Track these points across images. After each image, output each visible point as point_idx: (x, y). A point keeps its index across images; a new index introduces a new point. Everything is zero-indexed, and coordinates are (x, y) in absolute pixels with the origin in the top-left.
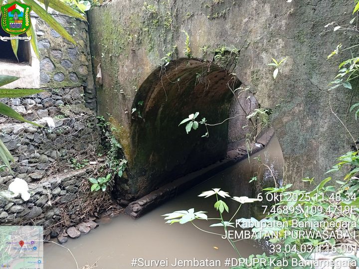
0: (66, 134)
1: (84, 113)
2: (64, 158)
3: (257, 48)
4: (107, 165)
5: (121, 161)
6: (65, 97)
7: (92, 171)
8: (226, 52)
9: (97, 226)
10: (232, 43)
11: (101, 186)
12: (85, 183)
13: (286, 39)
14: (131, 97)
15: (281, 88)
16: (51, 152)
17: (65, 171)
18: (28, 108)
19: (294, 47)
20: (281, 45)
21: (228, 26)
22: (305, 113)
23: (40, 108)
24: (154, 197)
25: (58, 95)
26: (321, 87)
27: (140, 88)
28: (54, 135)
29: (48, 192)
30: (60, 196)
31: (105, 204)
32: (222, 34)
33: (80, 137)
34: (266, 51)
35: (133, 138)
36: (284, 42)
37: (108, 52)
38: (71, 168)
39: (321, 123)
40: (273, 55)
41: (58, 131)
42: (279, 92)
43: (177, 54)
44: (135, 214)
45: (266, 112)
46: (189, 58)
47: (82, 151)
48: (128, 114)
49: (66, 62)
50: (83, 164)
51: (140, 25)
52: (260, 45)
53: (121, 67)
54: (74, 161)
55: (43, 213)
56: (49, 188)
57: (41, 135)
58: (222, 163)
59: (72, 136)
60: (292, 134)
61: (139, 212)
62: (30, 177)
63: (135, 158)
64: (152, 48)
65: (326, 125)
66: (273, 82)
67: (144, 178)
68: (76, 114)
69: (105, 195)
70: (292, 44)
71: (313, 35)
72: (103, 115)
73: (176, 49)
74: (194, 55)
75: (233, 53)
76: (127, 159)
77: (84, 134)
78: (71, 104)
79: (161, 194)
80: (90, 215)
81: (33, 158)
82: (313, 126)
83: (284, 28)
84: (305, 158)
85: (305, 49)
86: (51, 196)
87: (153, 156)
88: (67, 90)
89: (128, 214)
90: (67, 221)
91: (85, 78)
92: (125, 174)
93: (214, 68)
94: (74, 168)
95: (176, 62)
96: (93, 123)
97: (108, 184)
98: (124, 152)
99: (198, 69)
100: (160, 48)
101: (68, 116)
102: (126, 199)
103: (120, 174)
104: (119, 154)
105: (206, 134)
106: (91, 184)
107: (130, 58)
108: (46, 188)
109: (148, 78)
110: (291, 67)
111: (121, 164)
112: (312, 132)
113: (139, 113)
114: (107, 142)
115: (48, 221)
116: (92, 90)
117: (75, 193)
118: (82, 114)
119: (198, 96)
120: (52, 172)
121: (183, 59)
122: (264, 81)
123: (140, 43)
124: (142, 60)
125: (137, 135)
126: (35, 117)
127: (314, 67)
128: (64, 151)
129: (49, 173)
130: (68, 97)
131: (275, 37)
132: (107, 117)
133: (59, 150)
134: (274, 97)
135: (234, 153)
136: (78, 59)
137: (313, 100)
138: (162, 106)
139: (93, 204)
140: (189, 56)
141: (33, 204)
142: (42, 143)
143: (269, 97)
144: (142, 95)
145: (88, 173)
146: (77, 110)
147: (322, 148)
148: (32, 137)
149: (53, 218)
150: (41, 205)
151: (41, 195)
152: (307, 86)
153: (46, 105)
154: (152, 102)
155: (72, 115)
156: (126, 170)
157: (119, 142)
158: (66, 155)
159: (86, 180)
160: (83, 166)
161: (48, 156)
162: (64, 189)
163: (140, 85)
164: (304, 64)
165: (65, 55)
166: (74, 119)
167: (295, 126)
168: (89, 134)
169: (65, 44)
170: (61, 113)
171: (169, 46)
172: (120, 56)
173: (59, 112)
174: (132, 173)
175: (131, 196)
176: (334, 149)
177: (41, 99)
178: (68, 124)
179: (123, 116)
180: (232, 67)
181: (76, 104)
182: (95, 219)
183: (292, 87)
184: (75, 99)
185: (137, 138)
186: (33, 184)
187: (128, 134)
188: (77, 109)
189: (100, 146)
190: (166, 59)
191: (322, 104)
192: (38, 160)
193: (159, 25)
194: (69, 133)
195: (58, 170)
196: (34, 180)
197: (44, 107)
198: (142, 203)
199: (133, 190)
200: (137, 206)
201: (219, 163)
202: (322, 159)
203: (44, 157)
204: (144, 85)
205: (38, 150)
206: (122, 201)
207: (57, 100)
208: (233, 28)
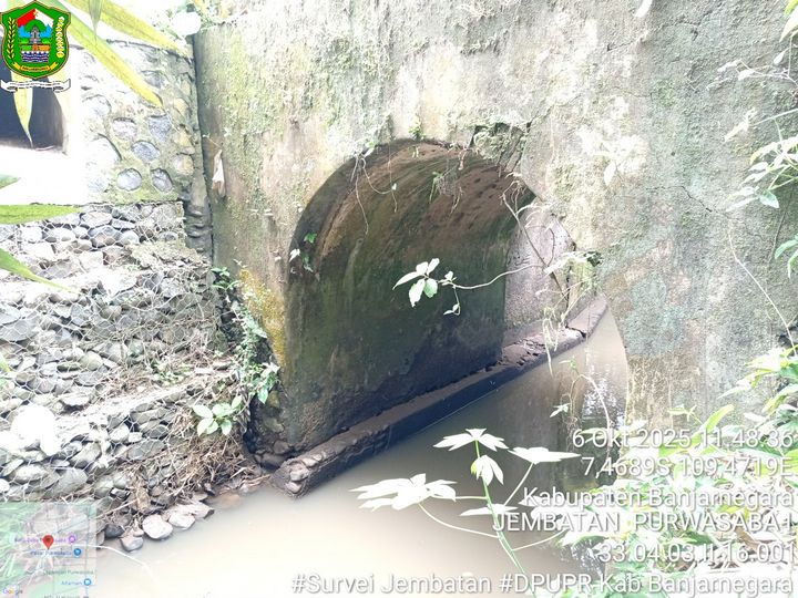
0: (143, 306)
1: (183, 260)
2: (138, 359)
3: (568, 117)
4: (234, 376)
5: (265, 367)
6: (140, 224)
7: (200, 390)
8: (500, 127)
9: (211, 513)
10: (513, 105)
11: (220, 422)
12: (185, 415)
13: (633, 98)
14: (289, 225)
15: (621, 206)
16: (109, 346)
17: (140, 389)
18: (58, 248)
19: (650, 115)
20: (622, 111)
21: (504, 69)
22: (676, 263)
23: (84, 248)
24: (338, 449)
25: (126, 220)
26: (710, 203)
27: (309, 205)
28: (116, 309)
29: (101, 435)
30: (127, 445)
31: (227, 464)
32: (492, 87)
33: (173, 313)
34: (588, 123)
35: (292, 314)
36: (627, 105)
37: (238, 126)
38: (153, 382)
39: (712, 285)
40: (604, 133)
41: (125, 299)
42: (616, 215)
43: (391, 130)
44: (296, 487)
45: (589, 260)
46: (418, 139)
47: (178, 345)
48: (282, 262)
49: (145, 147)
50: (180, 374)
51: (310, 66)
52: (575, 110)
53: (266, 160)
54: (161, 366)
55: (89, 482)
56: (103, 426)
57: (88, 307)
58: (492, 373)
59: (156, 312)
60: (646, 309)
61: (304, 483)
62: (60, 401)
63: (296, 361)
64: (336, 116)
65: (722, 288)
66: (604, 193)
67: (316, 406)
68: (166, 262)
69: (230, 443)
70: (646, 108)
71: (692, 90)
72: (225, 264)
73: (390, 120)
74: (428, 134)
75: (516, 129)
76: (279, 362)
77: (182, 306)
78: (156, 239)
79: (355, 441)
80: (193, 488)
81: (69, 359)
82: (693, 290)
83: (627, 74)
84: (675, 362)
85: (675, 120)
86: (108, 444)
87: (338, 355)
88: (147, 209)
89: (279, 486)
90: (143, 500)
91: (187, 183)
92: (274, 396)
93: (473, 162)
94: (160, 383)
95: (388, 148)
96: (203, 282)
97: (235, 419)
98: (272, 346)
99: (437, 164)
100: (353, 118)
101: (149, 267)
102: (277, 452)
103: (263, 397)
104: (262, 352)
105: (455, 307)
106: (196, 420)
107: (287, 139)
108: (96, 427)
109: (326, 184)
110: (644, 161)
111: (266, 374)
112: (690, 303)
113: (306, 260)
114: (234, 325)
115: (99, 501)
116: (202, 209)
117: (161, 438)
118: (180, 263)
119: (439, 224)
120: (111, 392)
121: (404, 143)
122: (584, 190)
123: (309, 105)
124: (314, 143)
125: (301, 309)
126: (74, 267)
127: (694, 159)
128: (137, 344)
129: (103, 393)
130: (149, 224)
131: (607, 92)
132: (234, 268)
133: (126, 342)
134: (605, 226)
135: (517, 350)
136: (172, 141)
137: (692, 233)
138: (358, 245)
139: (202, 463)
140: (417, 134)
141: (67, 463)
142: (89, 326)
143: (596, 226)
144: (312, 221)
145: (191, 393)
146: (168, 253)
147: (714, 341)
148: (65, 312)
149: (112, 495)
150: (84, 466)
151: (85, 443)
152: (679, 202)
153: (100, 241)
154: (336, 236)
155: (157, 264)
156: (276, 386)
157: (261, 324)
158: (143, 353)
159: (187, 409)
160: (181, 378)
161: (103, 356)
162: (137, 430)
163: (309, 198)
164: (673, 154)
165: (143, 132)
166: (161, 274)
167: (653, 291)
168: (194, 306)
169: (143, 107)
170: (132, 260)
171: (373, 112)
172: (266, 135)
173: (129, 259)
174: (289, 394)
175: (286, 446)
176: (741, 343)
177: (87, 228)
178: (149, 285)
179: (271, 267)
180: (512, 160)
181: (166, 240)
182: (205, 496)
183: (647, 204)
184: (165, 230)
185: (300, 317)
186: (66, 418)
187: (282, 308)
188: (168, 250)
189: (220, 332)
190: (368, 142)
191: (712, 242)
192: (78, 365)
193: (351, 66)
194: (150, 303)
195: (124, 386)
196: (70, 409)
197: (95, 247)
198: (311, 462)
199: (292, 431)
200: (300, 468)
201: (483, 374)
202: (714, 364)
203: (93, 358)
204: (319, 199)
205: (79, 343)
206: (267, 457)
207: (124, 230)
208: (514, 73)
